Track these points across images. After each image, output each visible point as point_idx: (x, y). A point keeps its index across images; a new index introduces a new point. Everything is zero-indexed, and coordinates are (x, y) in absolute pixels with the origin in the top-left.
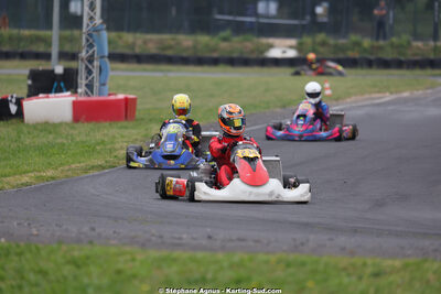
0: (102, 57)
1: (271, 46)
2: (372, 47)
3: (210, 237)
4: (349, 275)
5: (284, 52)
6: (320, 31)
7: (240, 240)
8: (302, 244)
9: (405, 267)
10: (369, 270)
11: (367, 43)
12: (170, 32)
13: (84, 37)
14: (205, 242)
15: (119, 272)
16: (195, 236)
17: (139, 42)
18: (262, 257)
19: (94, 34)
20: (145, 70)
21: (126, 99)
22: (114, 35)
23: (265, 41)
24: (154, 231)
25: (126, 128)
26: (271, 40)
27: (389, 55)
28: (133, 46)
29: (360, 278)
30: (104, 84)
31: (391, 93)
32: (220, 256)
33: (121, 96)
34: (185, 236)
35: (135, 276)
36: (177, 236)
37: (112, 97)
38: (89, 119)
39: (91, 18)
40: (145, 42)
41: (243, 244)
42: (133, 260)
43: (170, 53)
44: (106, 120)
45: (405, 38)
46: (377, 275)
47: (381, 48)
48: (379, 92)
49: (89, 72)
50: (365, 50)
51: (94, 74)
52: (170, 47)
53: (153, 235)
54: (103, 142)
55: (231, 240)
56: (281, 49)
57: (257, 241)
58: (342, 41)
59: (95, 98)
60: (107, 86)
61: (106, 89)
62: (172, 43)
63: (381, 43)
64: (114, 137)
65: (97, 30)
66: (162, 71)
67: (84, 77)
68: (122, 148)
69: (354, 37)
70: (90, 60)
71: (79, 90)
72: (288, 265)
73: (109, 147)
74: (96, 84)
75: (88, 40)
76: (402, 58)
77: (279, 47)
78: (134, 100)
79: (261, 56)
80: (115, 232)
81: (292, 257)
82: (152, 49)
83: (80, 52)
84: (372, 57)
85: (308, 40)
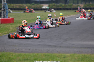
0: (7, 10)
1: (43, 6)
2: (65, 6)
3: (29, 49)
4: (59, 58)
5: (46, 7)
6: (53, 3)
7: (36, 50)
8: (49, 50)
9: (70, 55)
10: (63, 56)
11: (63, 5)
12: (21, 4)
13: (3, 5)
14: (28, 51)
15: (10, 58)
16: (26, 49)
17: (15, 6)
18: (40, 54)
19: (5, 5)
20: (16, 12)
21: (12, 18)
22: (9, 4)
23: (42, 5)
24: (17, 48)
25: (12, 25)
26: (43, 5)
27: (68, 7)
28: (13, 7)
29: (61, 58)
30: (7, 16)
31: (69, 16)
32: (31, 54)
33: (11, 18)
34: (24, 49)
35: (13, 59)
36: (22, 49)
37: (9, 18)
38: (4, 23)
39: (4, 2)
40: (16, 6)
41: (36, 51)
42: (13, 55)
43: (21, 8)
44: (7, 23)
45: (71, 4)
46: (64, 57)
47: (66, 6)
48: (66, 15)
49: (4, 13)
50: (63, 7)
51: (5, 13)
52: (21, 7)
53: (17, 49)
54: (7, 28)
55: (34, 50)
56: (45, 7)
57: (39, 50)
58: (58, 5)
59: (5, 18)
60: (8, 16)
61: (8, 17)
62: (22, 6)
63: (66, 5)
64: (9, 27)
65: (5, 4)
66: (20, 12)
67: (3, 14)
68: (11, 29)
69: (61, 4)
70: (4, 10)
71: (2, 17)
72: (46, 56)
73: (8, 29)
74: (5, 16)
75: (3, 6)
76: (71, 8)
77: (45, 6)
78: (14, 19)
79: (41, 8)
80: (9, 49)
81: (46, 54)
82: (18, 7)
83: (2, 9)
84: (65, 8)
85: (51, 5)
